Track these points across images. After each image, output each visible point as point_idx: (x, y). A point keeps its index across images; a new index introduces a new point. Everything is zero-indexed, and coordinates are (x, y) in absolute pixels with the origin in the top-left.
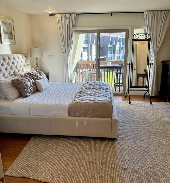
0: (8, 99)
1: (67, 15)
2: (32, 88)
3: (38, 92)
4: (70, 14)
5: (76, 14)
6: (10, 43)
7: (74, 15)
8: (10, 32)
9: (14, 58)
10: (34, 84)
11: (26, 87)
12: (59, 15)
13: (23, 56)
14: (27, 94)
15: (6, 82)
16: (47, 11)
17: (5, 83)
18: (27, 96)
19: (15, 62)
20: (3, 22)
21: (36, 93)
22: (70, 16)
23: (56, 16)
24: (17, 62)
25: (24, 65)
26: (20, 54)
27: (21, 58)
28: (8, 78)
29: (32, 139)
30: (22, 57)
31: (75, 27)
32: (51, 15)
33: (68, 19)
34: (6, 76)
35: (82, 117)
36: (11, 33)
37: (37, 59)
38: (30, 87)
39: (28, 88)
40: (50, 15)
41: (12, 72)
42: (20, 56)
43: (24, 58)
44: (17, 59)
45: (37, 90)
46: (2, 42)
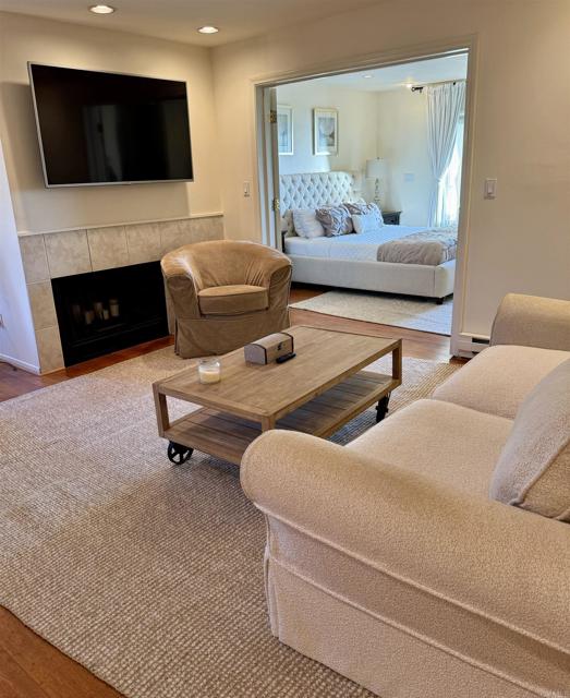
0: (308, 237)
1: (447, 86)
2: (344, 225)
4: (454, 84)
6: (328, 153)
8: (331, 133)
9: (330, 179)
10: (350, 220)
12: (431, 87)
13: (348, 176)
14: (334, 232)
19: (331, 186)
20: (320, 118)
22: (453, 88)
23: (425, 90)
24: (335, 186)
26: (344, 171)
27: (343, 179)
30: (346, 178)
32: (417, 89)
33: (448, 96)
36: (332, 136)
37: (377, 181)
38: (340, 223)
39: (337, 223)
40: (413, 89)
42: (342, 175)
43: (350, 180)
44: (335, 181)
45: (354, 232)
46: (314, 153)
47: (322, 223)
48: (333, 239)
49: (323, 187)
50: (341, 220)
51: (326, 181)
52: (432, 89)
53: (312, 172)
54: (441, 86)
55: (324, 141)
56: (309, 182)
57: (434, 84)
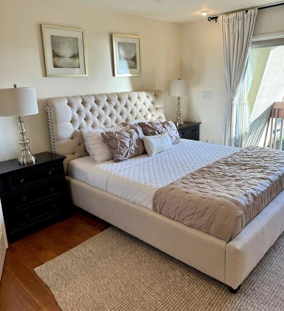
0: (95, 161)
1: (240, 14)
2: (133, 148)
3: (145, 155)
4: (247, 12)
5: (259, 9)
6: (130, 75)
7: (253, 11)
8: (133, 57)
9: (129, 98)
10: (141, 142)
11: (121, 145)
12: (225, 16)
13: (149, 95)
14: (120, 157)
15: (95, 134)
16: (198, 13)
17: (94, 136)
18: (118, 161)
19: (131, 105)
20: (119, 43)
21: (142, 156)
22: (245, 15)
23: (220, 19)
24: (135, 105)
25: (149, 110)
26: (146, 91)
27: (144, 98)
28: (113, 128)
29: (106, 231)
30: (147, 97)
31: (253, 35)
32: (212, 18)
33: (240, 22)
34: (109, 125)
35: (173, 220)
36: (134, 59)
37: (179, 98)
38: (127, 147)
39: (123, 148)
40: (209, 19)
41: (122, 120)
42: (143, 95)
43: (151, 99)
44: (135, 100)
45: (145, 153)
46: (114, 75)
47: (110, 147)
48: (120, 163)
49: (121, 107)
50: (130, 143)
51: (125, 100)
52: (226, 17)
53: (109, 91)
54: (234, 14)
55: (125, 64)
56: (104, 102)
57: (227, 13)
